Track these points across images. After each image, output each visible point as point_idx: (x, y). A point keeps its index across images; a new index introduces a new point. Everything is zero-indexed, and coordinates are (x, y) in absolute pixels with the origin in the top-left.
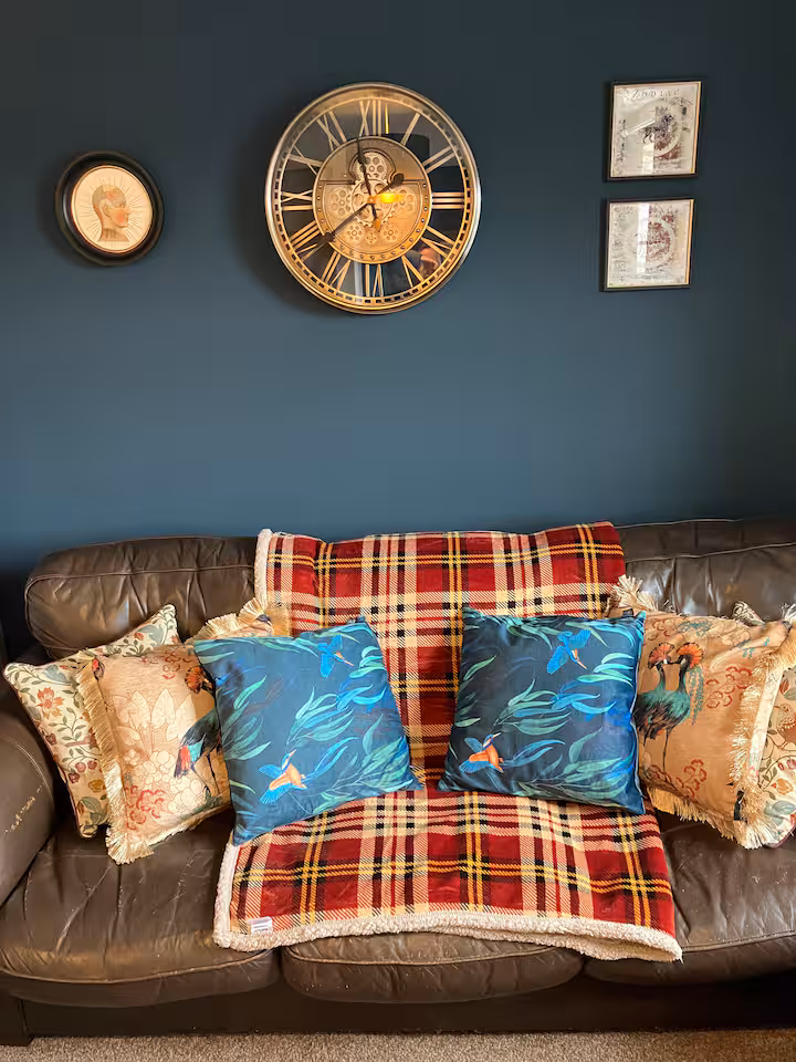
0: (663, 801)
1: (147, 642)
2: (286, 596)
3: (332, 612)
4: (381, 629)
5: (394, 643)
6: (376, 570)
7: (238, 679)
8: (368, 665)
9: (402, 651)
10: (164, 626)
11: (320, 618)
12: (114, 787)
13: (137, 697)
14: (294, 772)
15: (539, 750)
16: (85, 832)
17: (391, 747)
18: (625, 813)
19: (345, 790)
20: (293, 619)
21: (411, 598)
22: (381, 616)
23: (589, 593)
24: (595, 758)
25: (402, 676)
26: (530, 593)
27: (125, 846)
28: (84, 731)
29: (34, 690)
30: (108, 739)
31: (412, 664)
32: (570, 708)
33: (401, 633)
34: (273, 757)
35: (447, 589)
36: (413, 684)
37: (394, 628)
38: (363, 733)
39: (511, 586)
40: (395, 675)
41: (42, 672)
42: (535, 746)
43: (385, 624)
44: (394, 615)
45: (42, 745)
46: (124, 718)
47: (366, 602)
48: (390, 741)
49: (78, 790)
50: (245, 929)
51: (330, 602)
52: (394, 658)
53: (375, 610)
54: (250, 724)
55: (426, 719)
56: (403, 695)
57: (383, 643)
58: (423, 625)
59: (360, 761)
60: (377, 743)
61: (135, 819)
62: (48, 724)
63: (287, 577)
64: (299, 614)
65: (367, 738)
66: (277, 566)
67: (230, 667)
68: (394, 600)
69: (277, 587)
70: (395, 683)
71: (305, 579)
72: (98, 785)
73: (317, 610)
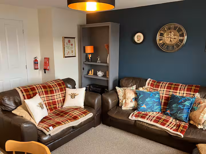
0: (192, 122)
1: (132, 88)
2: (149, 87)
3: (155, 90)
4: (160, 93)
5: (162, 95)
6: (162, 85)
7: (140, 95)
8: (157, 96)
9: (163, 96)
10: (134, 87)
11: (153, 90)
12: (124, 102)
13: (128, 93)
14: (145, 106)
15: (175, 111)
16: (120, 106)
17: (158, 107)
18: (184, 122)
19: (151, 110)
20: (150, 90)
21: (165, 90)
22: (161, 91)
23: (191, 94)
24: (181, 114)
25: (162, 99)
26: (183, 92)
27: (124, 108)
28: (122, 95)
29: (118, 90)
30: (125, 97)
31: (164, 98)
32: (180, 107)
33: (163, 94)
34: (143, 104)
35: (171, 89)
36: (163, 101)
37: (162, 93)
38: (155, 104)
39: (180, 91)
40: (161, 99)
41: (119, 88)
42: (174, 111)
43: (161, 92)
44: (163, 91)
45: (118, 96)
46: (126, 95)
47: (159, 89)
48: (158, 106)
49: (120, 101)
50: (132, 118)
51: (154, 88)
52: (161, 97)
53: (160, 90)
54: (140, 100)
55: (164, 105)
56: (162, 102)
57: (160, 95)
58: (166, 93)
59: (154, 107)
60: (156, 105)
61: (125, 106)
62: (119, 94)
63: (150, 84)
64: (150, 89)
65: (155, 105)
66: (149, 83)
67: (139, 93)
68: (163, 89)
69: (148, 85)
70: (161, 100)
71: (152, 85)
72: (122, 101)
73: (153, 89)
